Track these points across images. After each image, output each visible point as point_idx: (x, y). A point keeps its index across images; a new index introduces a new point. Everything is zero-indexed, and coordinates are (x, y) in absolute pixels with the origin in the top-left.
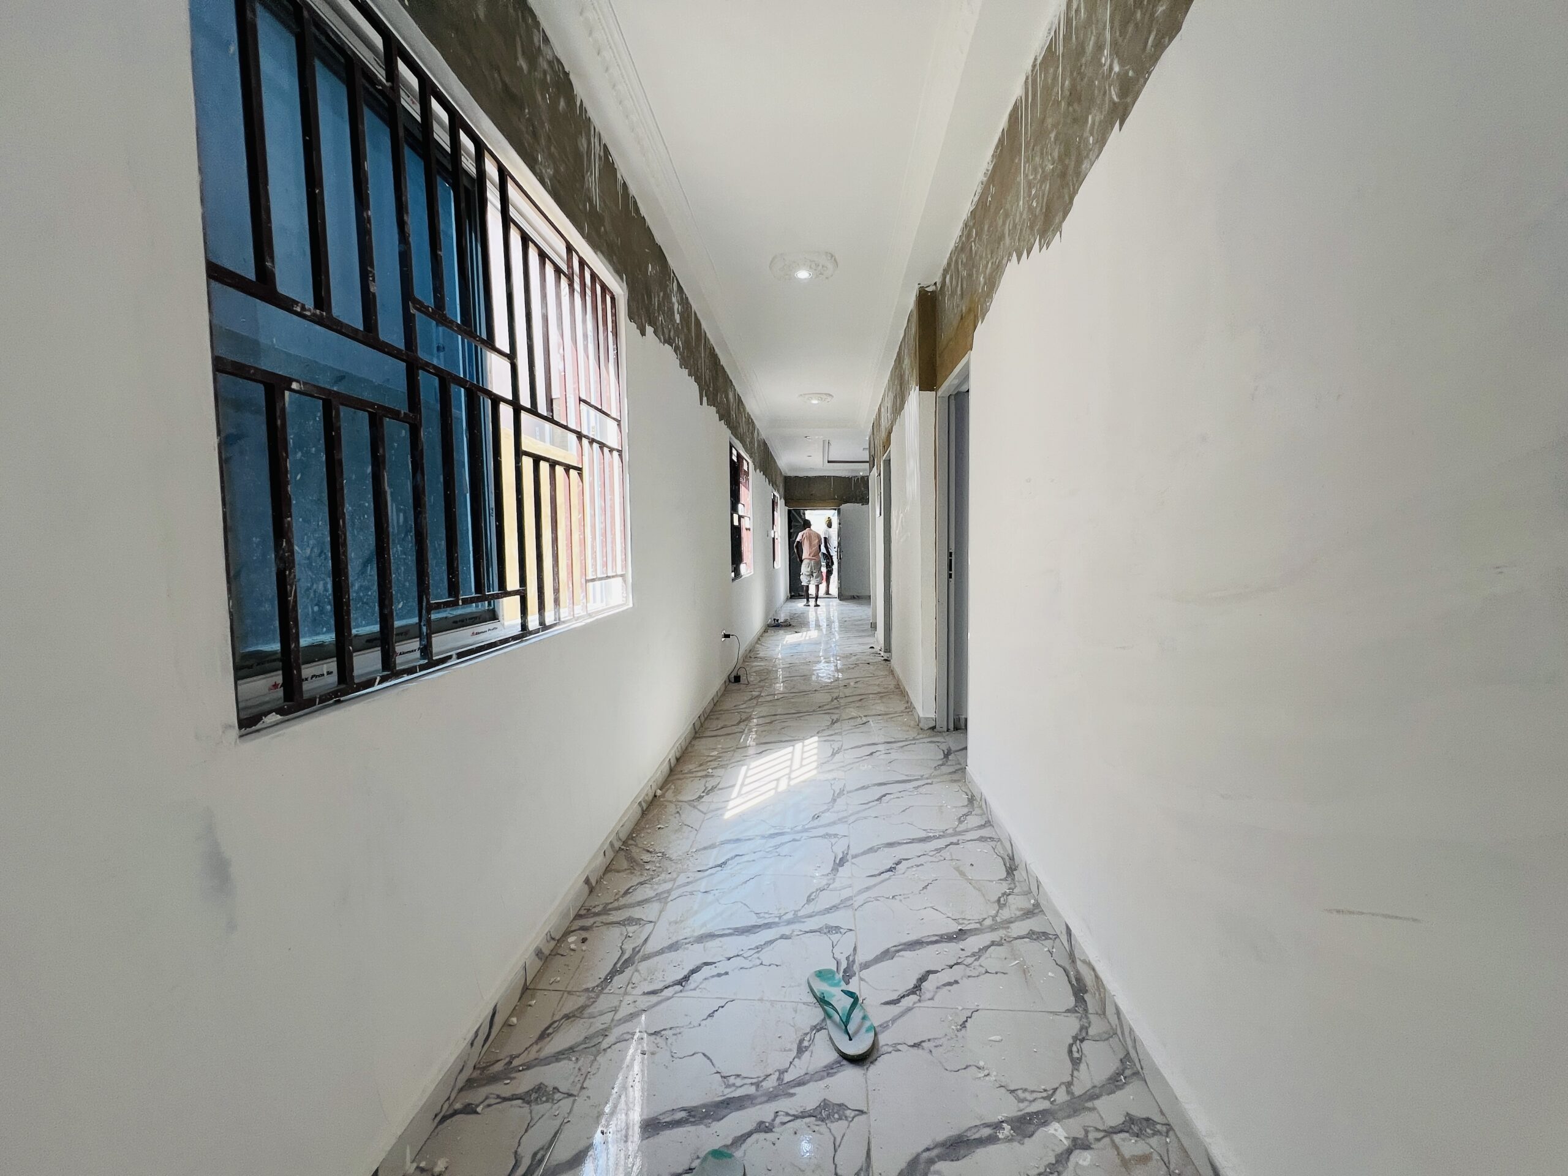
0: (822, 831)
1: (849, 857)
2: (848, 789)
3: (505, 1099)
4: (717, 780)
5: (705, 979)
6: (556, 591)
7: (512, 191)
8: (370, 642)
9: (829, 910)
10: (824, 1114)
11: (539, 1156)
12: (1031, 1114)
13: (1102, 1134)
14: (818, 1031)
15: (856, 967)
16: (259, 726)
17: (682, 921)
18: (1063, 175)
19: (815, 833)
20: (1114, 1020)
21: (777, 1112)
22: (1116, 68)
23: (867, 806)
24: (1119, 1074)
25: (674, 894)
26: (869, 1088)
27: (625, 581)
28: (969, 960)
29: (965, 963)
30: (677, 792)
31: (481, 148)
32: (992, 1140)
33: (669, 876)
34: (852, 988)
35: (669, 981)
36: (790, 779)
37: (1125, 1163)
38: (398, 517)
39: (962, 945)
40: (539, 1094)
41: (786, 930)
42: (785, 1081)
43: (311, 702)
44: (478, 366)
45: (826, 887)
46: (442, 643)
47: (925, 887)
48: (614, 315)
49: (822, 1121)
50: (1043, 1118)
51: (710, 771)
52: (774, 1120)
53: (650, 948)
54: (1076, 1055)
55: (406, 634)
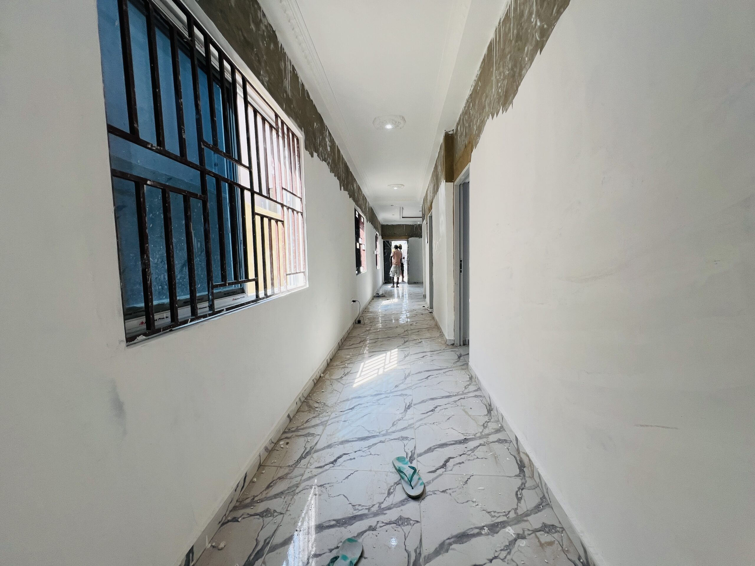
0: (399, 393)
1: (412, 405)
2: (412, 373)
3: (251, 515)
4: (350, 369)
5: (344, 461)
6: (272, 279)
7: (249, 88)
8: (185, 303)
9: (403, 429)
10: (400, 522)
11: (267, 541)
12: (498, 523)
13: (531, 532)
14: (397, 485)
15: (415, 456)
16: (135, 341)
17: (333, 435)
18: (513, 76)
19: (395, 394)
20: (538, 480)
21: (378, 522)
22: (539, 24)
23: (421, 381)
24: (540, 505)
25: (329, 422)
26: (421, 511)
27: (305, 275)
28: (470, 452)
29: (467, 453)
30: (331, 375)
31: (234, 68)
32: (479, 534)
33: (327, 414)
34: (414, 465)
35: (327, 462)
36: (384, 369)
37: (541, 545)
38: (197, 244)
39: (466, 445)
40: (267, 513)
41: (382, 439)
42: (382, 507)
43: (158, 331)
44: (234, 172)
45: (401, 419)
46: (219, 304)
47: (449, 419)
48: (298, 147)
49: (399, 526)
50: (503, 525)
51: (346, 365)
52: (377, 525)
53: (318, 447)
54: (519, 496)
55: (202, 299)
